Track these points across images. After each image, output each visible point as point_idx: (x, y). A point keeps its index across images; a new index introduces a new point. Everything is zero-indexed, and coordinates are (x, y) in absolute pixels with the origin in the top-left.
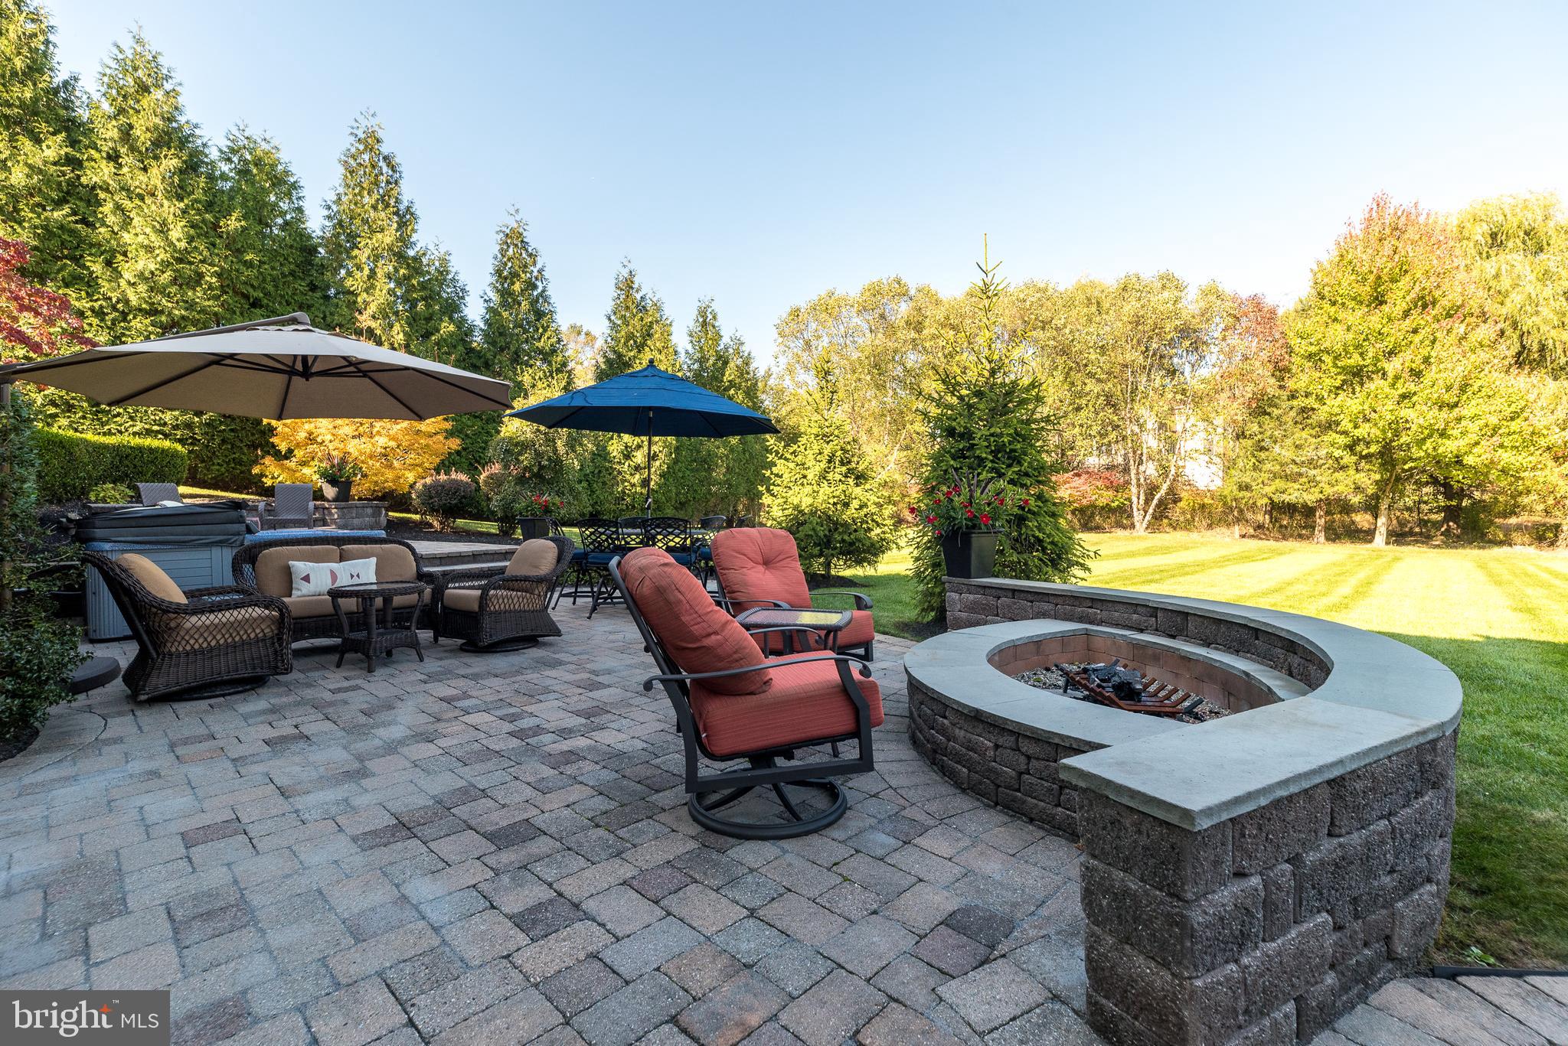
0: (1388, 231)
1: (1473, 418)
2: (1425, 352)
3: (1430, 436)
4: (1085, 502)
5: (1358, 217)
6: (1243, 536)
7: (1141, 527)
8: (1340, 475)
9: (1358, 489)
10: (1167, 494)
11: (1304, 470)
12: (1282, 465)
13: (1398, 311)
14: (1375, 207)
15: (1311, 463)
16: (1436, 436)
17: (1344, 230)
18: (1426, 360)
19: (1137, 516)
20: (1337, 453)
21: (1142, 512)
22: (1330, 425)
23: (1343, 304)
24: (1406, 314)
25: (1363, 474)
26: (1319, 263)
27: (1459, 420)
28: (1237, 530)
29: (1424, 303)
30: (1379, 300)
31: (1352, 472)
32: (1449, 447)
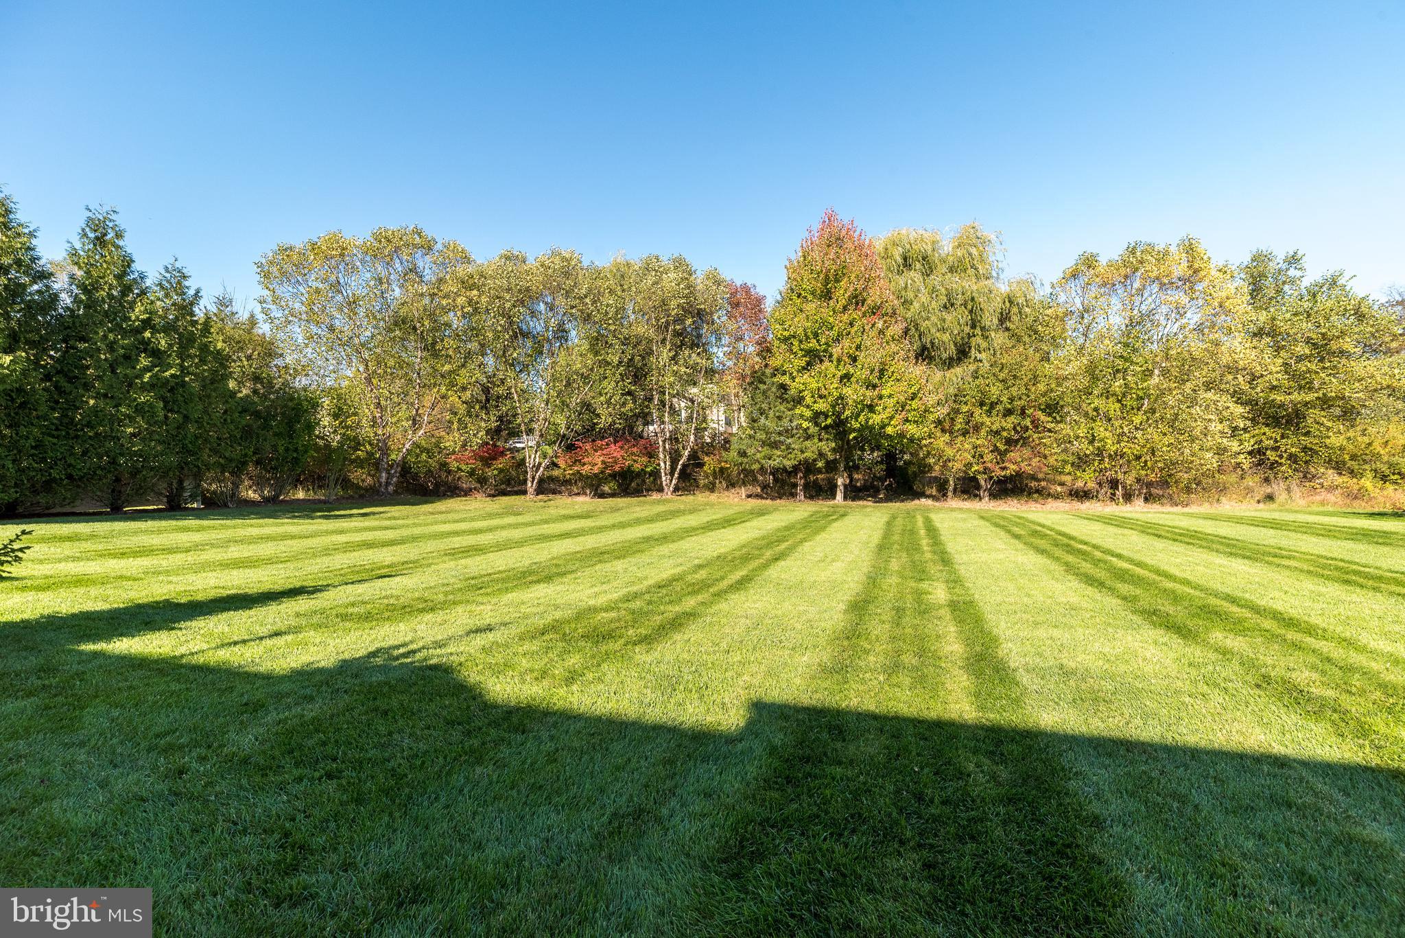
0: (833, 239)
1: (890, 396)
2: (858, 340)
3: (862, 411)
4: (617, 468)
5: (816, 226)
6: (749, 496)
7: (668, 490)
8: (808, 443)
9: (821, 455)
10: (689, 459)
11: (782, 438)
12: (767, 433)
13: (839, 306)
14: (827, 220)
15: (788, 432)
16: (866, 410)
17: (807, 234)
18: (858, 347)
19: (664, 479)
20: (805, 425)
21: (669, 477)
22: (799, 401)
23: (805, 297)
24: (845, 308)
25: (824, 443)
26: (790, 261)
27: (881, 397)
28: (743, 491)
29: (857, 300)
30: (827, 295)
31: (816, 440)
32: (876, 419)
